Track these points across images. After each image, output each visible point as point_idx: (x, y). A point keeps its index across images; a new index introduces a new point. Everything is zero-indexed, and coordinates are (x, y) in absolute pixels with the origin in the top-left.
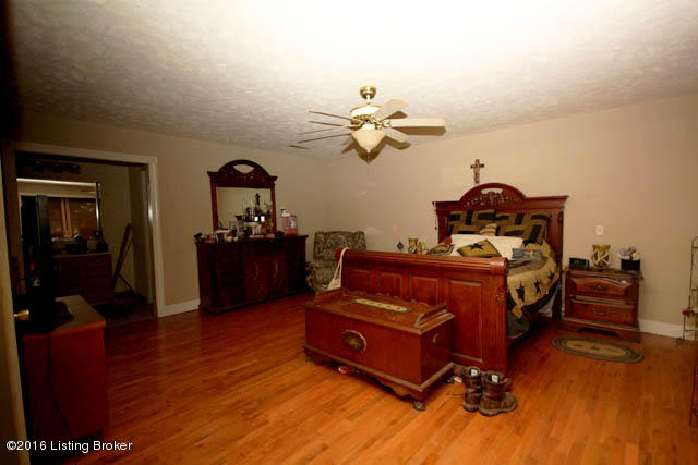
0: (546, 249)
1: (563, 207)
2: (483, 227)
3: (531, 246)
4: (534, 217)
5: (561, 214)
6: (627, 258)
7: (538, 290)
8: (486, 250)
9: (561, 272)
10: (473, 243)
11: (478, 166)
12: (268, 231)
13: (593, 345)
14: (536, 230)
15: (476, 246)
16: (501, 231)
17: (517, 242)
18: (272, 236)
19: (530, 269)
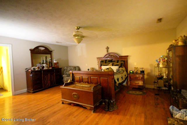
0: (124, 69)
1: (127, 58)
2: (109, 64)
3: (120, 68)
4: (121, 61)
5: (127, 60)
6: (141, 70)
7: (122, 79)
8: (110, 70)
9: (128, 74)
10: (106, 68)
11: (108, 48)
13: (135, 92)
14: (122, 64)
15: (108, 69)
16: (114, 65)
17: (117, 67)
18: (51, 68)
19: (120, 74)
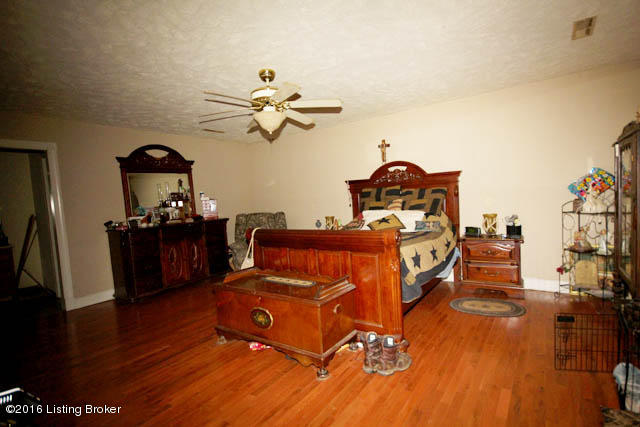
0: (444, 220)
1: (457, 181)
2: (391, 202)
3: (431, 218)
4: (434, 192)
5: (457, 188)
6: (511, 224)
7: (435, 257)
8: (393, 224)
9: (458, 241)
10: (380, 218)
11: (384, 145)
12: (187, 216)
13: (484, 303)
14: (436, 202)
15: (384, 220)
16: (407, 206)
17: (419, 215)
18: (191, 220)
19: (428, 239)
